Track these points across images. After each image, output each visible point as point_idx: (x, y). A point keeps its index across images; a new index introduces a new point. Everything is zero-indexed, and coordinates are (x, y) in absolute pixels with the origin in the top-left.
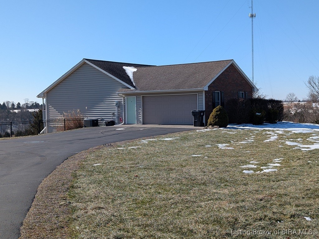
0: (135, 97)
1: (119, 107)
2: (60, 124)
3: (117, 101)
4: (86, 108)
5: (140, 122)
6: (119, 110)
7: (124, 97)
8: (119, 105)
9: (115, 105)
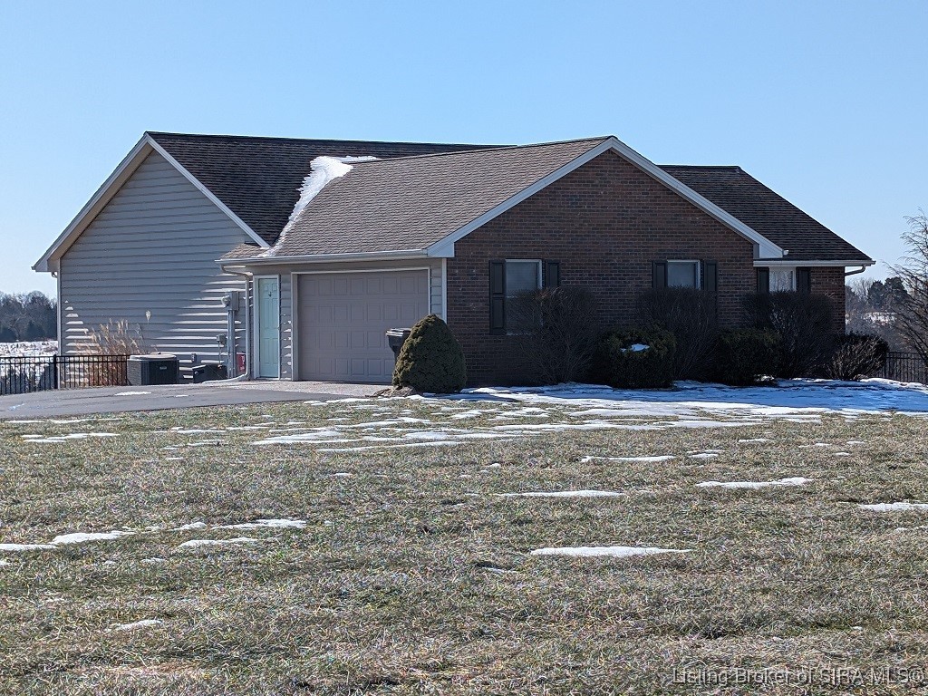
0: (277, 276)
1: (236, 313)
2: (80, 377)
3: (229, 290)
4: (148, 314)
5: (288, 375)
6: (236, 326)
7: (250, 278)
8: (236, 306)
9: (224, 306)
